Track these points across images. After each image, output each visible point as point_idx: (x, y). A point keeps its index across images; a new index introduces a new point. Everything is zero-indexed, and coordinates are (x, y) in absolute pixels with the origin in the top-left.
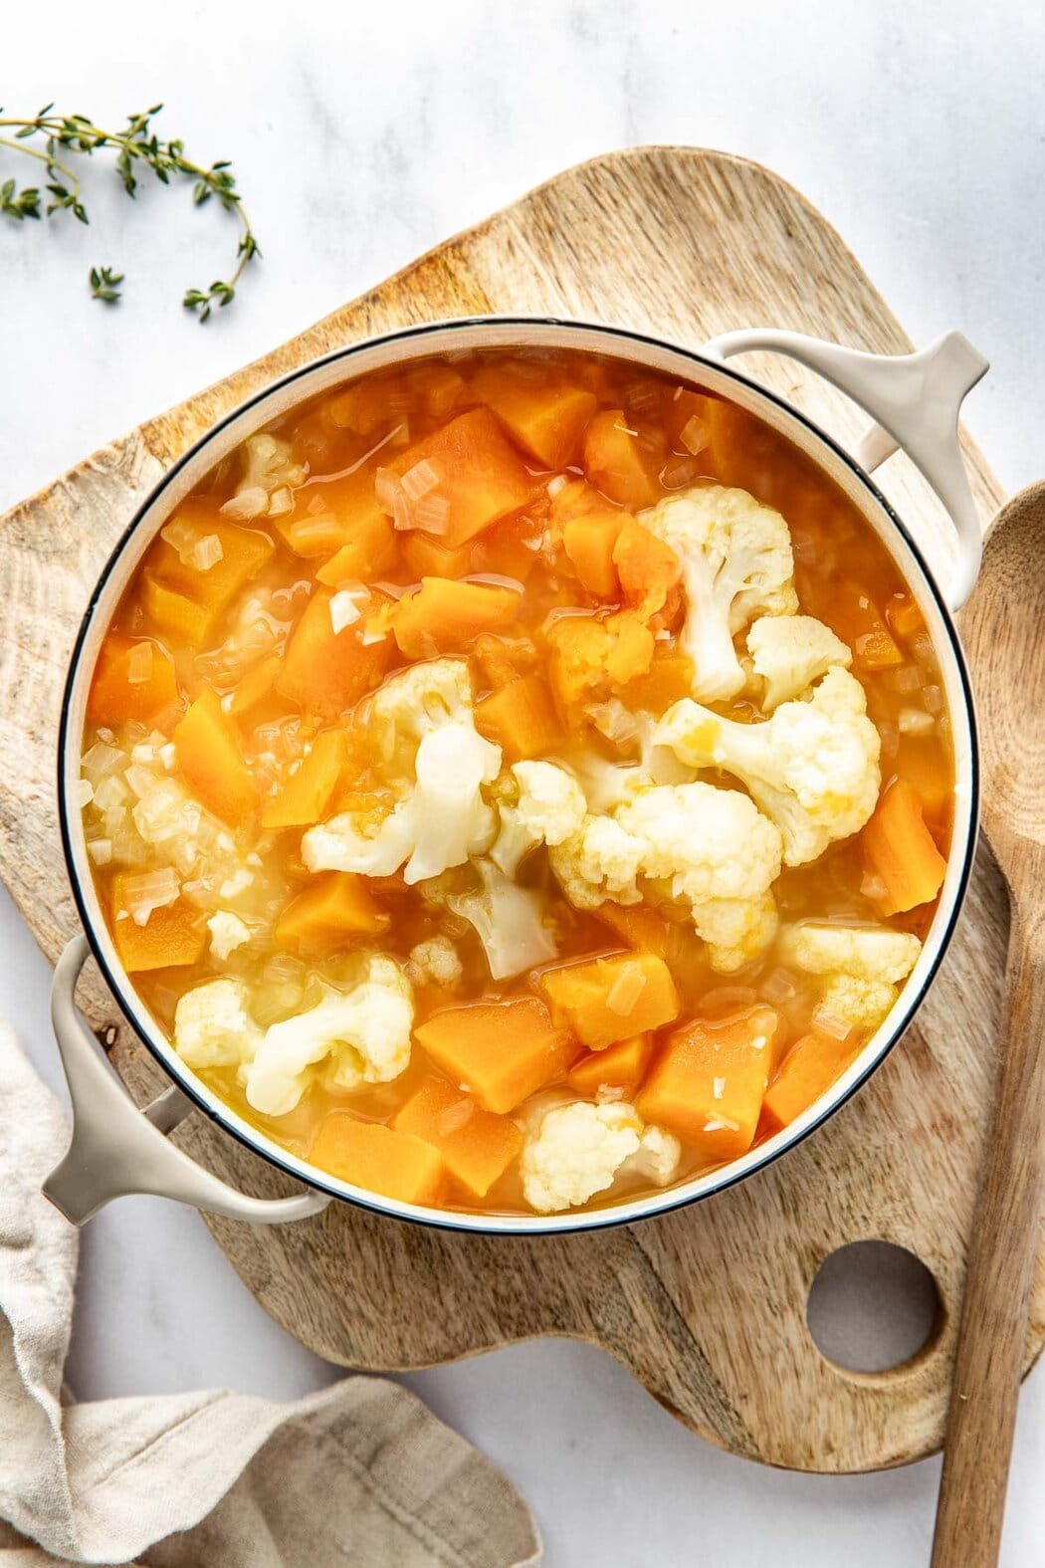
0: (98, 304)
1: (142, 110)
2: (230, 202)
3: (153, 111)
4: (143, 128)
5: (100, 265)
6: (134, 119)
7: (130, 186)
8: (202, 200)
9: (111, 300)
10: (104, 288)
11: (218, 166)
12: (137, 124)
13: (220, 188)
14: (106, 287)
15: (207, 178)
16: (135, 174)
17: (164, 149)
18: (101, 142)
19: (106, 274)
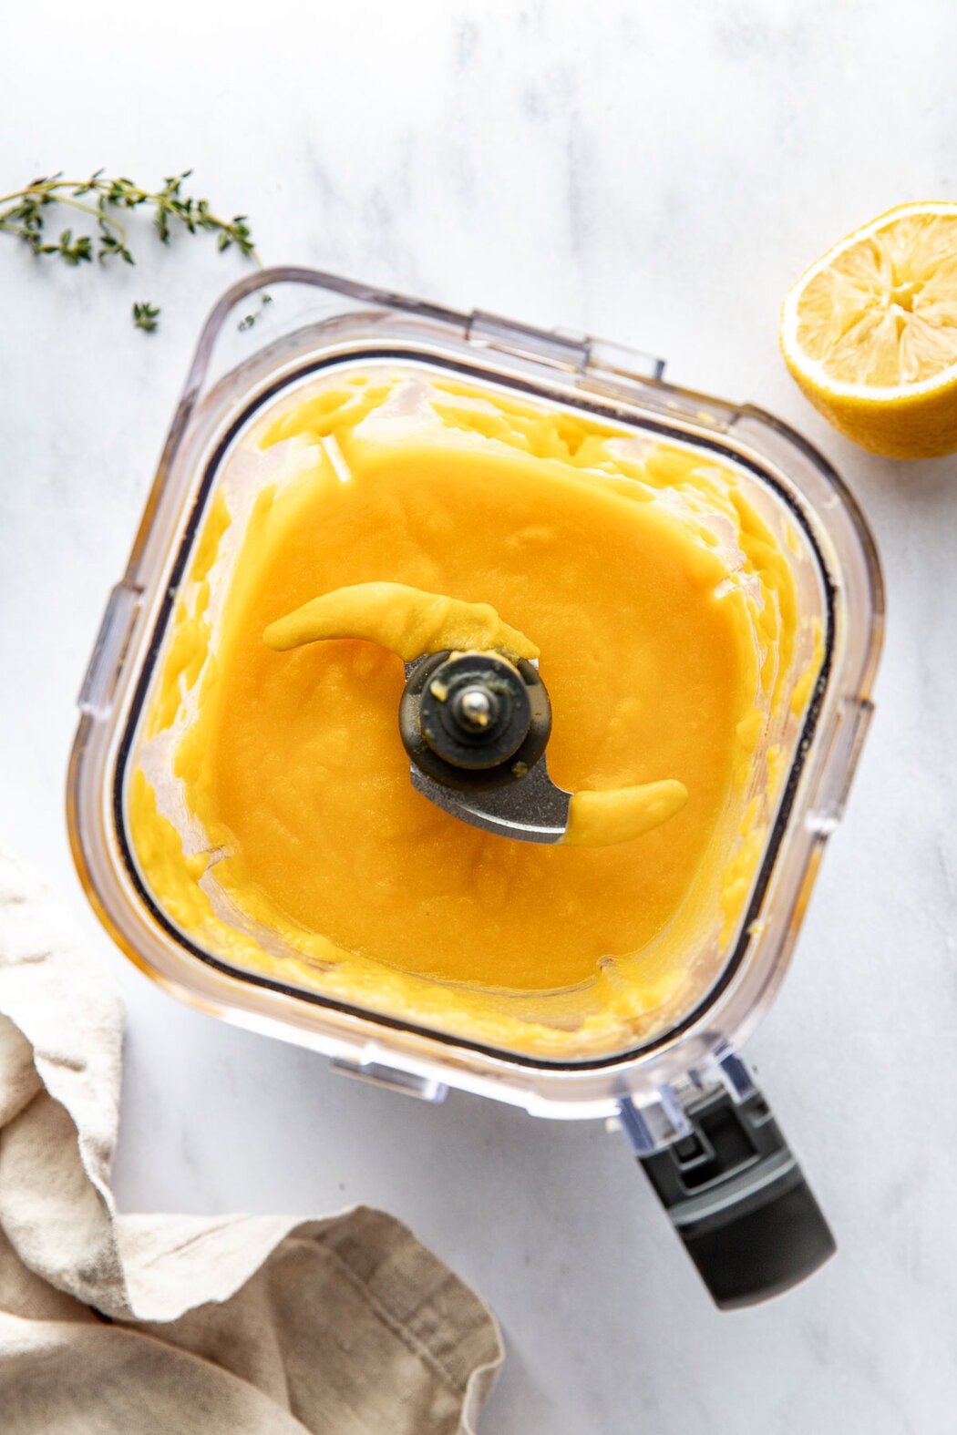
0: (139, 333)
1: (176, 174)
2: (247, 248)
3: (186, 175)
4: (176, 189)
5: (141, 300)
6: (169, 181)
7: (164, 235)
8: (225, 246)
9: (150, 328)
10: (144, 319)
11: (238, 220)
12: (172, 185)
13: (238, 236)
14: (146, 318)
15: (228, 229)
16: (170, 225)
17: (194, 206)
18: (142, 200)
19: (146, 308)
